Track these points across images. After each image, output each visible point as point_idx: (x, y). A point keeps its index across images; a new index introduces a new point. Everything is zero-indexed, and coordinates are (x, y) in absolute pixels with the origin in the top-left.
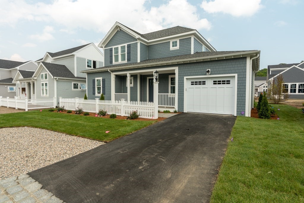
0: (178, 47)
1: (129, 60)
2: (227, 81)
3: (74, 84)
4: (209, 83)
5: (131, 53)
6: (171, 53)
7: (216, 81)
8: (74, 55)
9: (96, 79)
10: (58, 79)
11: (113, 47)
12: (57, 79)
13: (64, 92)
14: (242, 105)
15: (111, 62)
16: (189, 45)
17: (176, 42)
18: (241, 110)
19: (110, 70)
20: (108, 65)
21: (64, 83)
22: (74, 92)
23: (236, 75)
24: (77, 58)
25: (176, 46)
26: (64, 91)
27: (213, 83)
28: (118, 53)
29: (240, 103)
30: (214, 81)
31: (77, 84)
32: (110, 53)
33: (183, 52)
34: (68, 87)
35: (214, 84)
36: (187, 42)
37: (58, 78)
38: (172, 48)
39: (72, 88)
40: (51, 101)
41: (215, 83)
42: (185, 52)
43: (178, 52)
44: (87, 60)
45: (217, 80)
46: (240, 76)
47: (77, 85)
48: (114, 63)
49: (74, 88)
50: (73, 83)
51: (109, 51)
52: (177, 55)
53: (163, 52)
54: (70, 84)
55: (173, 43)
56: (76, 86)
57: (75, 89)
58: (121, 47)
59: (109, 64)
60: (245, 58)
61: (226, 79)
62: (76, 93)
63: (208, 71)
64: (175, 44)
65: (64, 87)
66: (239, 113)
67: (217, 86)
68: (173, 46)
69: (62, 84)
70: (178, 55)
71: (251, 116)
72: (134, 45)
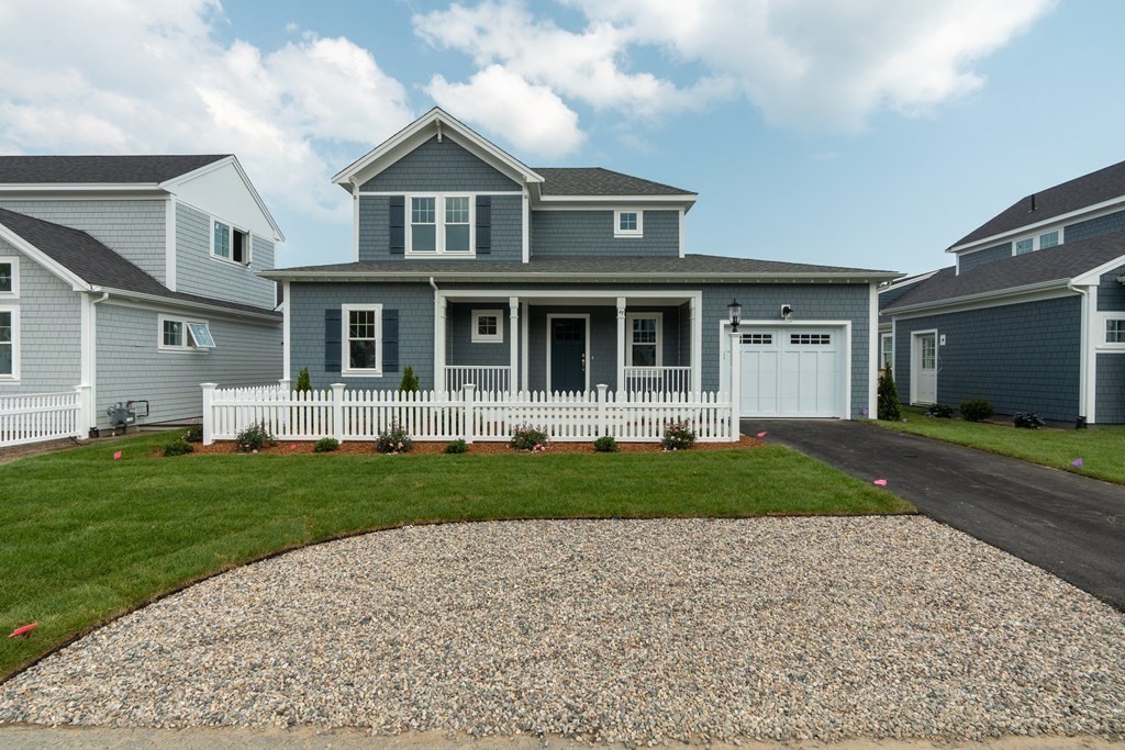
0: (638, 232)
1: (484, 251)
2: (823, 337)
3: (166, 323)
4: (782, 340)
5: (493, 228)
6: (618, 245)
7: (798, 336)
8: (168, 193)
9: (346, 309)
10: (112, 296)
11: (409, 196)
12: (106, 295)
13: (124, 361)
14: (861, 394)
15: (397, 248)
16: (672, 231)
17: (633, 217)
18: (861, 406)
19: (435, 278)
20: (383, 259)
21: (127, 319)
22: (167, 362)
23: (848, 323)
24: (180, 208)
25: (633, 227)
26: (127, 355)
27: (790, 339)
28: (433, 221)
29: (857, 388)
30: (793, 336)
31: (179, 324)
32: (391, 214)
33: (654, 249)
34: (144, 338)
35: (793, 342)
36: (667, 221)
37: (108, 291)
38: (619, 232)
39: (156, 341)
40: (68, 406)
41: (795, 340)
42: (662, 249)
43: (639, 245)
44: (216, 222)
45: (800, 333)
46: (857, 327)
47: (175, 326)
48: (410, 252)
49: (166, 343)
50: (161, 319)
51: (387, 207)
52: (636, 254)
53: (590, 240)
54: (151, 321)
55: (623, 217)
56: (171, 336)
57: (170, 347)
58: (449, 200)
59: (388, 253)
60: (867, 286)
61: (820, 333)
62: (173, 362)
63: (787, 311)
64: (628, 222)
65: (127, 337)
66: (857, 411)
67: (800, 347)
68: (623, 227)
69: (117, 324)
70: (641, 254)
71: (879, 417)
72: (505, 202)
